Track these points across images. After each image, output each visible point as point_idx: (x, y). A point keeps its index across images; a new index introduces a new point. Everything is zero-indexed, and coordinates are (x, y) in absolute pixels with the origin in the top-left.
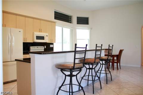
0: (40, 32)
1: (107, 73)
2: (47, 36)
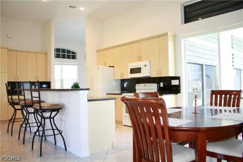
2: (145, 66)
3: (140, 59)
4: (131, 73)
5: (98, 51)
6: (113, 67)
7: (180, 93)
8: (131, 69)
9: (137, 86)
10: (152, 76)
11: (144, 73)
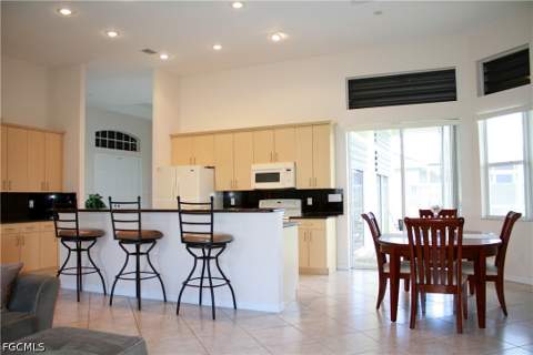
0: (271, 161)
1: (214, 284)
2: (288, 170)
3: (274, 158)
4: (257, 181)
5: (172, 137)
6: (213, 167)
7: (342, 213)
8: (257, 175)
9: (263, 204)
10: (298, 188)
11: (285, 182)
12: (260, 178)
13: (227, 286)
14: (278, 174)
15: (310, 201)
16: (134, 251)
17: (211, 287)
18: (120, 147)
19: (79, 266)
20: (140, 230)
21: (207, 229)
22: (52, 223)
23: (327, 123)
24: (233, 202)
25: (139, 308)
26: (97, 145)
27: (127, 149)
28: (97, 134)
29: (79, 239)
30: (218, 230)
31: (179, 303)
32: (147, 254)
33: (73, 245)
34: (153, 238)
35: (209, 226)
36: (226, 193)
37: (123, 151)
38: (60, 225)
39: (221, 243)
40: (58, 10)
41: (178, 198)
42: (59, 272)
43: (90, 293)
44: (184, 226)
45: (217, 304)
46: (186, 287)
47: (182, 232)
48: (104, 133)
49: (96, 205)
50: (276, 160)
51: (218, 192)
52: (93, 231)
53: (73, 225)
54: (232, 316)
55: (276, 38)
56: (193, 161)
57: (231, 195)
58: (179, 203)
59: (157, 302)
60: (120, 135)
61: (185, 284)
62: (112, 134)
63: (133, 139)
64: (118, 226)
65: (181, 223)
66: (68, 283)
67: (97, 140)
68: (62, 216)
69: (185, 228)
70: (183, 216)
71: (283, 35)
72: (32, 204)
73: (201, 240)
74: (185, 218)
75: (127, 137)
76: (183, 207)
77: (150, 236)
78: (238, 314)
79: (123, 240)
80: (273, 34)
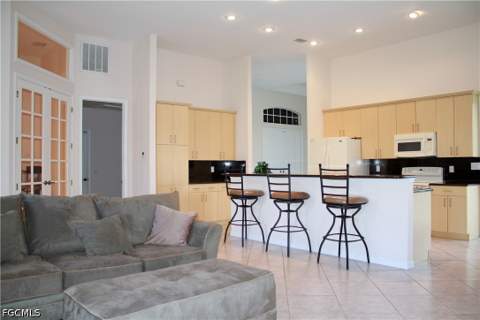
0: (413, 131)
2: (429, 140)
3: (416, 128)
4: (399, 150)
5: (324, 112)
6: (360, 138)
8: (400, 145)
9: (405, 171)
10: (439, 156)
11: (427, 151)
12: (402, 147)
13: (361, 242)
14: (419, 144)
15: (452, 169)
16: (286, 208)
17: (347, 242)
18: (284, 122)
19: (244, 219)
20: (289, 192)
21: (343, 192)
22: (224, 185)
23: (469, 93)
24: (378, 169)
25: (288, 255)
26: (265, 121)
27: (290, 123)
28: (265, 111)
29: (244, 197)
30: (353, 193)
31: (319, 254)
32: (296, 211)
33: (239, 202)
34: (301, 198)
35: (345, 190)
36: (372, 161)
37: (287, 126)
38: (231, 186)
39: (357, 205)
40: (226, 17)
41: (320, 165)
42: (230, 223)
43: (253, 241)
44: (325, 189)
45: (350, 257)
46: (326, 241)
47: (323, 194)
48: (270, 111)
49: (263, 170)
50: (418, 131)
51: (364, 160)
52: (255, 192)
53: (239, 187)
54: (365, 269)
55: (413, 16)
56: (342, 133)
57: (377, 162)
58: (321, 170)
59: (302, 252)
60: (284, 112)
61: (325, 238)
62: (277, 111)
63: (295, 115)
64: (273, 188)
65: (322, 186)
66: (236, 232)
67: (265, 117)
68: (233, 179)
69: (326, 191)
70: (324, 180)
71: (420, 13)
72: (213, 169)
73: (339, 202)
74: (326, 182)
75: (290, 113)
76: (324, 173)
77: (298, 197)
78: (371, 267)
79: (277, 199)
80: (411, 12)
